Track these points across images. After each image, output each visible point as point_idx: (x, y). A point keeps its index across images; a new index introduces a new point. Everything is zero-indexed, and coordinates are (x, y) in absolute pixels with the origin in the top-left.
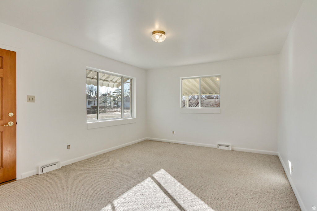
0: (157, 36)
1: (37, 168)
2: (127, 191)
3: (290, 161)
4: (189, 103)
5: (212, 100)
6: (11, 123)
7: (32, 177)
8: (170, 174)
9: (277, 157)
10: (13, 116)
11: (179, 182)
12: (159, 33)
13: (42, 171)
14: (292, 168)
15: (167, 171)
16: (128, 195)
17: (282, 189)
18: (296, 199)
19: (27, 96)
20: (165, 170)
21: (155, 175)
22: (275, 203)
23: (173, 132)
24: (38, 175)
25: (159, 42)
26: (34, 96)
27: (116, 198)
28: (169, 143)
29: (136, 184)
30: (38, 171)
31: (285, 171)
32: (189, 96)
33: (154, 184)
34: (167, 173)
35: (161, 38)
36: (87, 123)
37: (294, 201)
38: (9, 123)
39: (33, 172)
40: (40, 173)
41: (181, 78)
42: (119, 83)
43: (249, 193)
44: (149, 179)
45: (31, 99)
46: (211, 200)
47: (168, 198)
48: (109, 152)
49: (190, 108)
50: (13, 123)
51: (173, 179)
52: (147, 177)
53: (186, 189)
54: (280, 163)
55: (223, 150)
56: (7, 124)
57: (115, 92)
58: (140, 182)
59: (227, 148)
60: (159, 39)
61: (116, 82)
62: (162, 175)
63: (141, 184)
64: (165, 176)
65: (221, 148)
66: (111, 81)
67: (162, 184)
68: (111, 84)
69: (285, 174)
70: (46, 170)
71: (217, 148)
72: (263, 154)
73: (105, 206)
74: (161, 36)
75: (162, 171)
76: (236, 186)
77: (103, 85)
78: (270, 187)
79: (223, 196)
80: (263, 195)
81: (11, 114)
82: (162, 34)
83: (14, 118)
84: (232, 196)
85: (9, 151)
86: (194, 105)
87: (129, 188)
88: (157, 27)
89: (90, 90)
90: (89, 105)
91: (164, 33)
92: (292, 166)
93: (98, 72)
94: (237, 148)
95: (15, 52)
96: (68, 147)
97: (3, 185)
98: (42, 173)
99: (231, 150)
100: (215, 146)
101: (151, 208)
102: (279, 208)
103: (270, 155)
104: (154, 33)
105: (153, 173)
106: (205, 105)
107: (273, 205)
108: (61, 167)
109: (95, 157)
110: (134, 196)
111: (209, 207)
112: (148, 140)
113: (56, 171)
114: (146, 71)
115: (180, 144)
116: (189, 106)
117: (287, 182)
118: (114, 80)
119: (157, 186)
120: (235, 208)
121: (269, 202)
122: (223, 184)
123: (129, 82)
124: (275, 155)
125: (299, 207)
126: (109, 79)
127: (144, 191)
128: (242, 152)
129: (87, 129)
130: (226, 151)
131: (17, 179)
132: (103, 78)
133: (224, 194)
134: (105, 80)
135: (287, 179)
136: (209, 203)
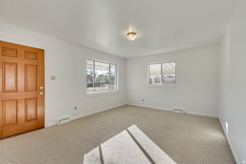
0: (130, 36)
1: (57, 121)
2: (110, 138)
3: (227, 122)
4: (155, 81)
5: (171, 79)
6: (41, 93)
7: (54, 126)
8: (139, 128)
9: (218, 119)
10: (42, 89)
11: (145, 134)
12: (132, 34)
13: (60, 123)
14: (228, 128)
15: (137, 126)
16: (110, 141)
17: (220, 143)
18: (231, 151)
19: (51, 76)
20: (136, 125)
21: (129, 129)
22: (214, 153)
23: (143, 100)
24: (57, 125)
25: (132, 40)
26: (55, 77)
27: (103, 142)
28: (141, 107)
29: (116, 134)
30: (57, 123)
31: (223, 129)
32: (155, 76)
33: (128, 134)
34: (137, 128)
35: (133, 38)
36: (87, 93)
37: (229, 152)
38: (40, 93)
39: (54, 123)
40: (58, 124)
41: (148, 64)
42: (108, 68)
43: (194, 144)
44: (125, 131)
45: (53, 78)
46: (166, 147)
47: (137, 145)
48: (101, 112)
49: (156, 84)
50: (43, 93)
51: (141, 132)
52: (124, 130)
53: (149, 139)
54: (220, 123)
55: (178, 113)
56: (39, 93)
57: (107, 74)
58: (119, 133)
59: (180, 112)
60: (132, 38)
61: (106, 67)
62: (134, 129)
63: (119, 134)
64: (136, 129)
65: (176, 111)
66: (103, 67)
67: (133, 135)
68: (103, 68)
69: (223, 132)
70: (62, 122)
71: (173, 111)
72: (207, 117)
73: (96, 147)
74: (133, 36)
75: (134, 126)
76: (185, 138)
77: (97, 69)
78: (211, 141)
79: (175, 145)
80: (205, 146)
81: (42, 88)
82: (134, 35)
83: (43, 90)
84: (182, 146)
85: (40, 110)
86: (158, 82)
87: (112, 136)
88: (130, 30)
89: (92, 73)
90: (91, 82)
91: (135, 34)
92: (228, 127)
93: (94, 61)
94: (188, 112)
95: (44, 50)
96: (76, 108)
97: (37, 131)
98: (60, 124)
99: (183, 113)
100: (172, 110)
101: (125, 151)
102: (217, 156)
103: (213, 118)
104: (128, 34)
105: (128, 127)
106: (166, 82)
107: (212, 154)
108: (71, 121)
109: (92, 115)
110: (115, 141)
111: (164, 153)
112: (126, 105)
113: (68, 123)
114: (125, 60)
115: (148, 108)
116: (155, 83)
117: (224, 138)
118: (105, 66)
119: (129, 136)
120: (184, 154)
121: (209, 151)
122: (176, 137)
123: (114, 67)
124: (216, 118)
125: (233, 156)
126: (101, 65)
127: (122, 139)
128: (192, 115)
129: (87, 97)
130: (180, 113)
131: (45, 127)
132: (98, 65)
133: (176, 144)
134: (99, 66)
135: (225, 135)
136: (165, 149)
